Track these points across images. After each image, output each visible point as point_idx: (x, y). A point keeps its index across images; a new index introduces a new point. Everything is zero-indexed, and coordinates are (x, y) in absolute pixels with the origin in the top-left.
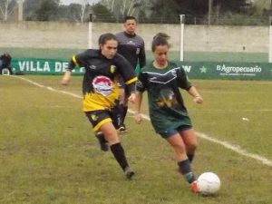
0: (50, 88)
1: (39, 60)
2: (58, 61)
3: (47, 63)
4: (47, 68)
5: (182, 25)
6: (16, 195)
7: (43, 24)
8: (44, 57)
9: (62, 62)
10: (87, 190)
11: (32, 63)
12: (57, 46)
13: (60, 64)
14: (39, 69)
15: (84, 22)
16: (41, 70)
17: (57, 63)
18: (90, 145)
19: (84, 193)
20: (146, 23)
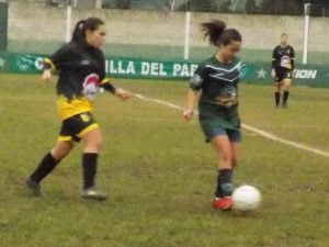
0: (138, 96)
1: (121, 59)
2: (146, 61)
3: (131, 63)
4: (131, 69)
5: (307, 18)
6: (128, 227)
7: (126, 13)
8: (128, 56)
9: (150, 62)
10: (213, 224)
11: (112, 62)
12: (144, 41)
13: (147, 64)
14: (121, 71)
15: (175, 11)
16: (123, 72)
17: (144, 64)
18: (207, 169)
19: (210, 227)
20: (255, 13)
